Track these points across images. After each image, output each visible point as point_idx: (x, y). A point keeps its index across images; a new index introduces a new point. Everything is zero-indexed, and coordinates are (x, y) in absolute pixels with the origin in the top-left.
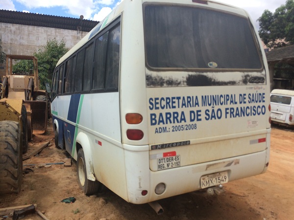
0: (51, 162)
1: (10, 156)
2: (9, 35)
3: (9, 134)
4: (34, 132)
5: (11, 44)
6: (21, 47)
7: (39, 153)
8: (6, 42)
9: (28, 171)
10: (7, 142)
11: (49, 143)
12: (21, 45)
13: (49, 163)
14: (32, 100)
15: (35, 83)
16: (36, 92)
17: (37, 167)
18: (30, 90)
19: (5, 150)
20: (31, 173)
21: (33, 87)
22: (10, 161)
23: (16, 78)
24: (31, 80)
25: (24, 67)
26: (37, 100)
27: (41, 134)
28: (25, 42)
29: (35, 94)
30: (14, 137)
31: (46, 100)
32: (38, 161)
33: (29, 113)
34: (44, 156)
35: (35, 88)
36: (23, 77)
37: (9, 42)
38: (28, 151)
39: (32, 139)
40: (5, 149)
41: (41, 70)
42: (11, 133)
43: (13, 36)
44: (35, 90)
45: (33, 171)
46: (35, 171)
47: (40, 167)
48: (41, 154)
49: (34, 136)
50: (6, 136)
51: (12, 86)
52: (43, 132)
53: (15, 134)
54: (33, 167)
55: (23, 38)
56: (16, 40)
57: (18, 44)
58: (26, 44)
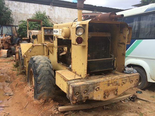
6: (21, 14)
23: (34, 32)
37: (14, 11)
43: (16, 8)
56: (18, 11)
57: (19, 13)
58: (23, 13)
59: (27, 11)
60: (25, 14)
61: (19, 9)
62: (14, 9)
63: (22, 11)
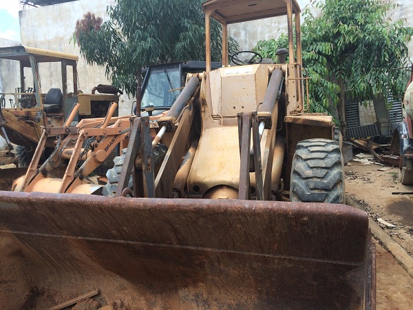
15: (291, 90)
16: (293, 125)
18: (267, 122)
21: (282, 102)
23: (230, 78)
24: (277, 76)
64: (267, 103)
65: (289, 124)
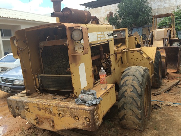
0: (178, 101)
1: (135, 99)
2: (157, 3)
3: (136, 79)
4: (169, 71)
5: (158, 9)
6: (164, 9)
7: (169, 90)
8: (155, 9)
9: (157, 107)
10: (133, 86)
11: (179, 82)
12: (164, 8)
13: (176, 102)
14: (169, 46)
15: (172, 33)
16: (172, 40)
17: (165, 105)
18: (167, 39)
19: (131, 93)
20: (158, 110)
21: (170, 36)
22: (135, 103)
23: (159, 31)
24: (169, 31)
25: (166, 23)
26: (173, 46)
27: (173, 73)
28: (167, 5)
29: (171, 41)
30: (139, 82)
31: (179, 46)
32: (167, 99)
33: (163, 56)
34: (173, 93)
35: (171, 37)
36: (163, 29)
37: (157, 8)
38: (161, 87)
39: (166, 76)
40: (131, 91)
41: (178, 23)
42: (137, 78)
43: (159, 3)
44: (171, 38)
45: (160, 108)
46: (163, 108)
47: (168, 105)
48: (171, 91)
49: (168, 74)
50: (133, 80)
51: (155, 37)
52: (176, 71)
53: (140, 79)
54: (162, 104)
55: (166, 3)
56: (161, 5)
57: (163, 8)
58: (168, 6)
59: (174, 3)
60: (171, 7)
61: (163, 3)
62: (157, 5)
63: (166, 5)
64: (167, 36)
65: (171, 40)
